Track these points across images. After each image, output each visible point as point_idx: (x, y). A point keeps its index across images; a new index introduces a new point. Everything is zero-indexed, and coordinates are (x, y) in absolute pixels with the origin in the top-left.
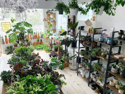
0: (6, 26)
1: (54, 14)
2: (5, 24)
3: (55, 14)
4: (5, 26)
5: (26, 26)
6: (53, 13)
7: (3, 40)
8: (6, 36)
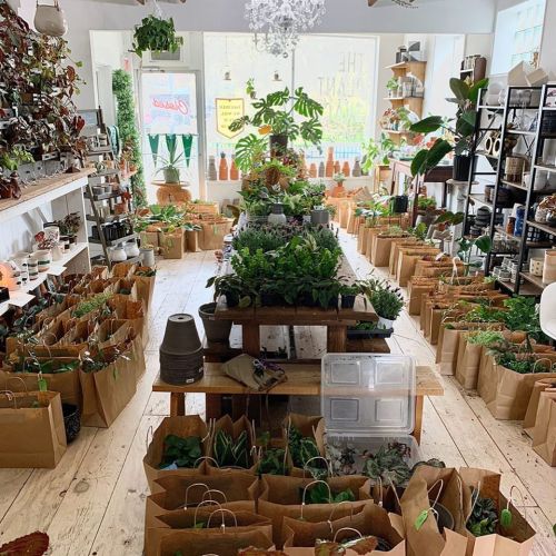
0: (230, 110)
1: (418, 65)
2: (226, 103)
3: (425, 63)
4: (226, 114)
5: (301, 113)
6: (413, 60)
7: (212, 164)
8: (223, 156)
